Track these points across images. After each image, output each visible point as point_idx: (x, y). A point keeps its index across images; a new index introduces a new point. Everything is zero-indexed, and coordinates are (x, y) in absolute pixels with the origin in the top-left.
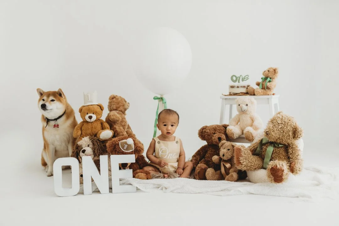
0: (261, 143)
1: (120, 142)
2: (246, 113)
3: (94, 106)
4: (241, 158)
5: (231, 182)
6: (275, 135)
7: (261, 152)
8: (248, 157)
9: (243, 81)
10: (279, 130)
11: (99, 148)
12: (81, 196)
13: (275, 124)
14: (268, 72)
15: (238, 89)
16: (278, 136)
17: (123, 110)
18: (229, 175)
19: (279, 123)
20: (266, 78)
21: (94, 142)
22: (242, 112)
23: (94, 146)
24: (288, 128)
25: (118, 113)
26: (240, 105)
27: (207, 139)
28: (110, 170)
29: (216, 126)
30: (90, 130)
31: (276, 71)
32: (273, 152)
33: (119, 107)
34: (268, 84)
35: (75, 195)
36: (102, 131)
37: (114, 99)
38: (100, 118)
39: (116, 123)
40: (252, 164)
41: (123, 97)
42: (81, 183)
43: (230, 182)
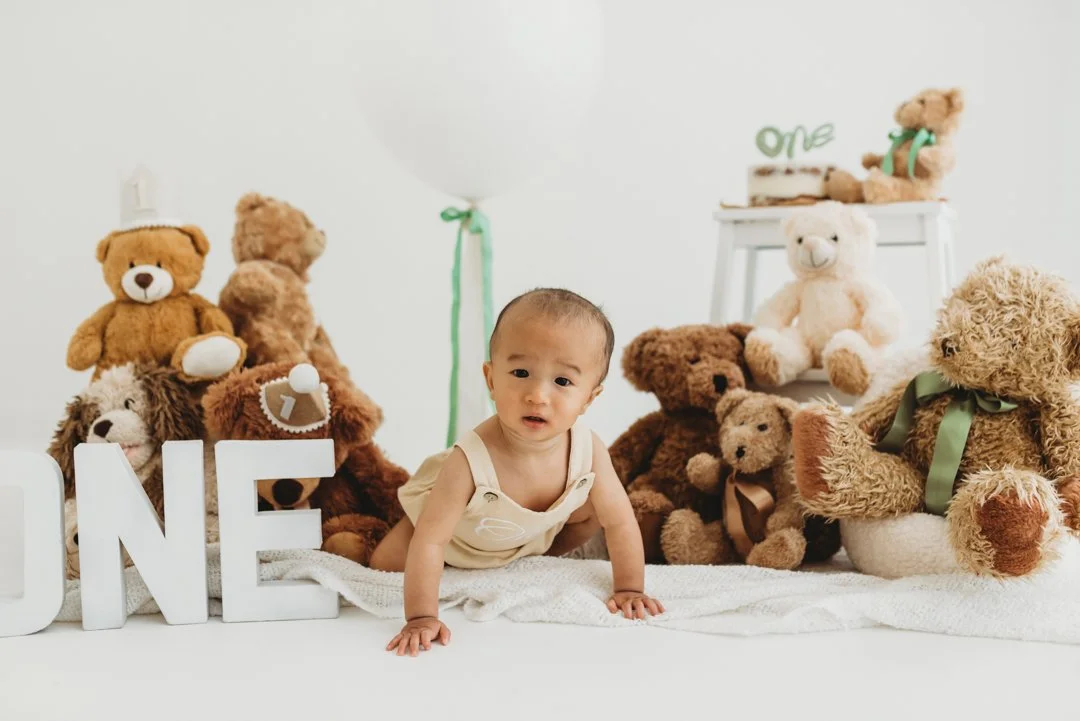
0: (912, 400)
1: (263, 387)
2: (828, 275)
3: (164, 234)
4: (826, 462)
5: (780, 572)
6: (985, 356)
7: (914, 434)
8: (856, 458)
9: (806, 148)
10: (1007, 331)
11: (174, 415)
12: (67, 635)
13: (981, 305)
14: (919, 106)
15: (789, 179)
16: (1000, 361)
17: (297, 260)
18: (766, 543)
19: (1001, 303)
20: (911, 133)
21: (154, 390)
22: (815, 268)
23: (153, 405)
24: (1048, 324)
25: (273, 271)
26: (804, 241)
27: (663, 384)
28: (212, 513)
29: (703, 330)
30: (142, 338)
31: (956, 101)
32: (969, 435)
33: (279, 247)
34: (925, 152)
35: (39, 632)
36: (194, 339)
37: (259, 212)
38: (193, 286)
39: (263, 310)
40: (875, 490)
41: (297, 204)
42: (72, 573)
43: (771, 571)
